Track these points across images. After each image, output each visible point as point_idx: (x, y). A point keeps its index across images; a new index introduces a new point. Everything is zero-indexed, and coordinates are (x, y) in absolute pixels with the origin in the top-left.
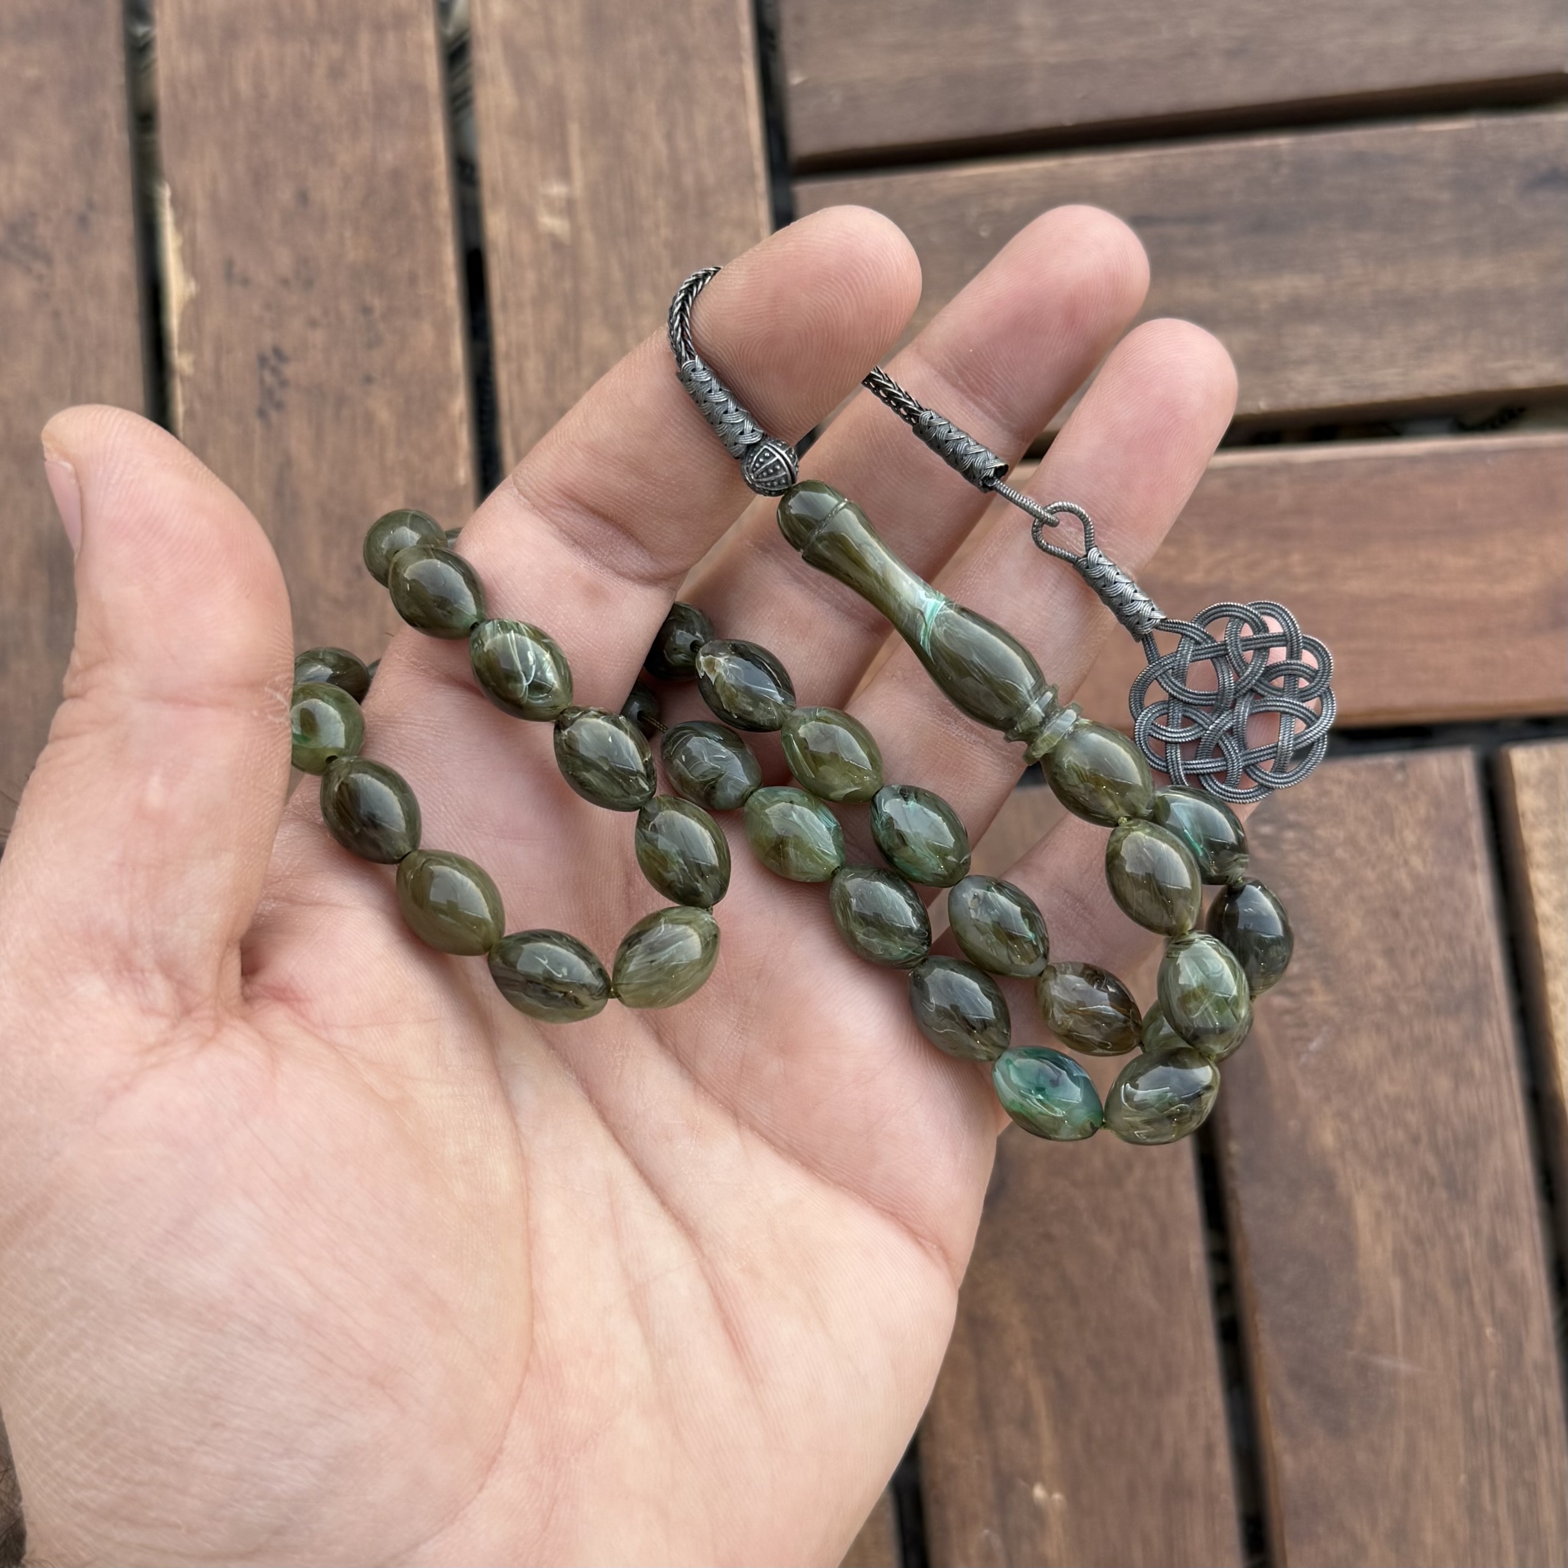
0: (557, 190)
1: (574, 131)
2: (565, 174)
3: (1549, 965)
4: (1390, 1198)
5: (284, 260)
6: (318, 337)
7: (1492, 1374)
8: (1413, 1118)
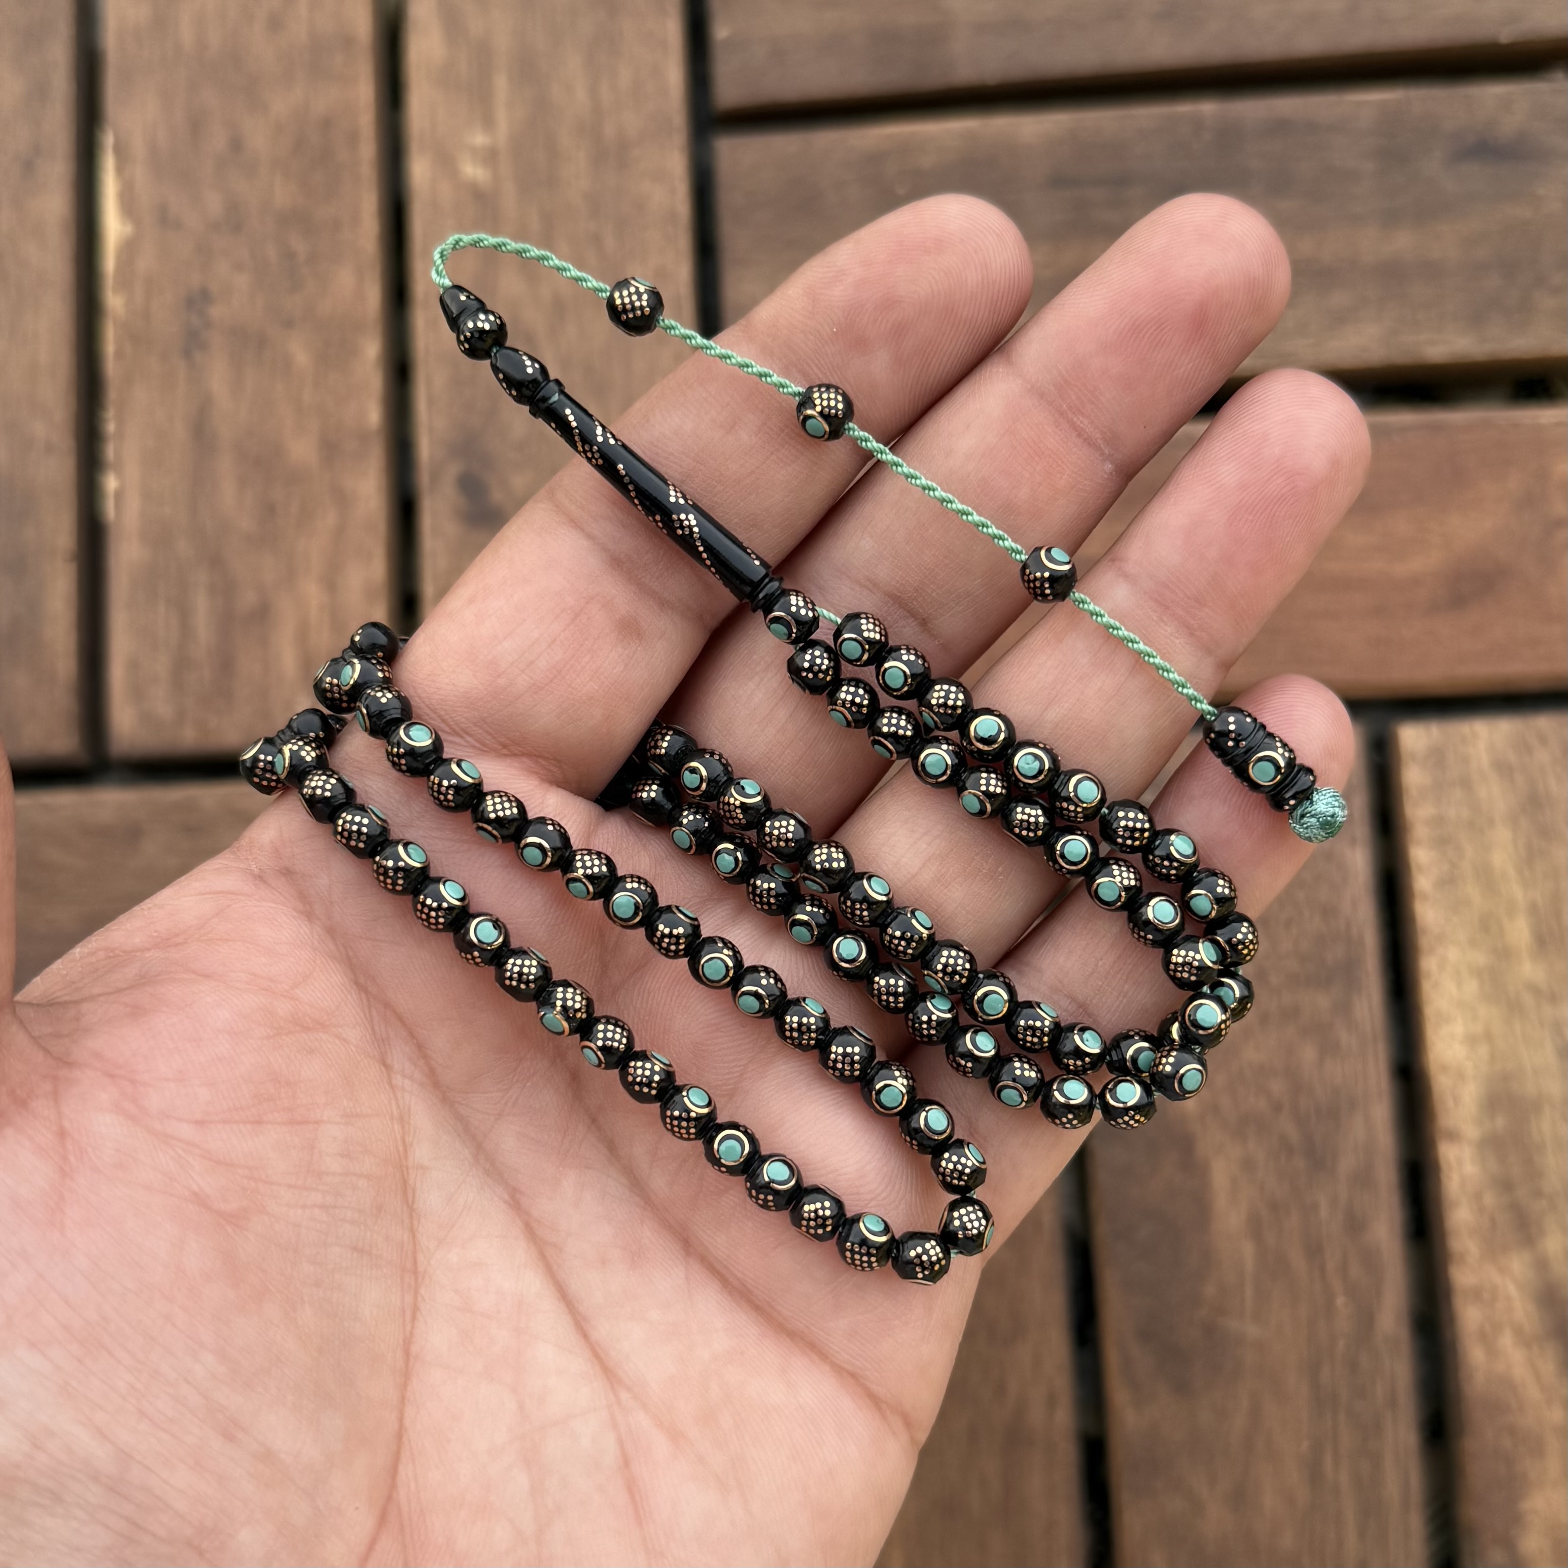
0: (480, 139)
1: (501, 84)
2: (488, 122)
3: (1424, 941)
4: (1248, 1165)
5: (214, 203)
6: (242, 281)
7: (1341, 1344)
8: (1277, 1087)
